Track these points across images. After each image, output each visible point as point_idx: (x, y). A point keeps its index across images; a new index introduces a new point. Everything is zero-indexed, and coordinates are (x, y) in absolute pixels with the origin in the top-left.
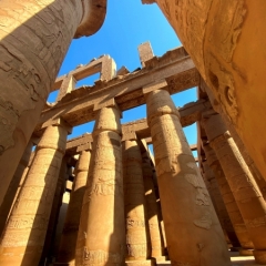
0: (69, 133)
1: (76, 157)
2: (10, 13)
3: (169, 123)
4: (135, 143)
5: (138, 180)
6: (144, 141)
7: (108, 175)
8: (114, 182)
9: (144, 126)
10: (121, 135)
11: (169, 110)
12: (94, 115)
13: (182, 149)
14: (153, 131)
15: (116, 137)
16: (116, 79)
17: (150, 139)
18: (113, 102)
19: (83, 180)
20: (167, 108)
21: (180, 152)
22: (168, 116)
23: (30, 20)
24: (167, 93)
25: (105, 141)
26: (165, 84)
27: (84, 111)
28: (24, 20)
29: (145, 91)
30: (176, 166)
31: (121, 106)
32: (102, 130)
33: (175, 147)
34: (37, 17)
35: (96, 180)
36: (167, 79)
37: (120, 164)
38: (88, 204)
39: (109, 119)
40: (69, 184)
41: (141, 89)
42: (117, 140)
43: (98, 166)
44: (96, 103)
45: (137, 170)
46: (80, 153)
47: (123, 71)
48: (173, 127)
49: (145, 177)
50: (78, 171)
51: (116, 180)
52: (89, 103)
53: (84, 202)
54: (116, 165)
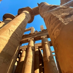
0: (21, 46)
2: (16, 24)
3: (47, 46)
4: (38, 50)
5: (38, 61)
6: (40, 49)
7: (30, 60)
8: (32, 62)
9: (41, 45)
10: (34, 48)
11: (47, 43)
12: (28, 41)
13: (50, 54)
16: (34, 33)
18: (33, 39)
20: (47, 42)
21: (50, 55)
23: (20, 25)
24: (47, 38)
25: (30, 50)
26: (46, 36)
27: (26, 40)
29: (41, 37)
30: (49, 59)
31: (35, 40)
32: (30, 46)
33: (49, 54)
35: (27, 61)
36: (47, 35)
37: (34, 57)
38: (24, 68)
39: (32, 43)
41: (40, 36)
42: (33, 50)
43: (28, 57)
44: (29, 38)
45: (38, 58)
46: (23, 51)
47: (36, 31)
48: (48, 48)
49: (40, 60)
51: (32, 61)
52: (27, 39)
54: (33, 57)
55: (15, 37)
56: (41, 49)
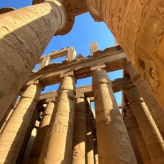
0: (43, 90)
1: (45, 105)
2: (21, 17)
3: (105, 89)
4: (83, 100)
7: (64, 119)
8: (67, 124)
10: (75, 94)
11: (106, 81)
12: (60, 80)
13: (113, 106)
14: (95, 93)
15: (72, 95)
16: (75, 60)
17: (93, 98)
18: (72, 73)
19: (47, 121)
20: (104, 80)
21: (112, 108)
22: (105, 85)
23: (31, 23)
24: (105, 71)
25: (65, 97)
26: (104, 66)
27: (54, 77)
28: (28, 22)
29: (92, 69)
30: (109, 117)
31: (77, 76)
32: (63, 89)
33: (109, 105)
34: (36, 21)
35: (56, 122)
36: (106, 64)
37: (73, 113)
38: (49, 138)
39: (69, 83)
40: (37, 123)
41: (90, 67)
42: (72, 97)
43: (58, 113)
44: (62, 73)
45: (83, 117)
46: (48, 103)
47: (80, 56)
48: (108, 92)
50: (44, 115)
51: (69, 123)
52: (58, 73)
53: (46, 136)
54: (70, 113)
55: (14, 47)
56: (91, 101)
